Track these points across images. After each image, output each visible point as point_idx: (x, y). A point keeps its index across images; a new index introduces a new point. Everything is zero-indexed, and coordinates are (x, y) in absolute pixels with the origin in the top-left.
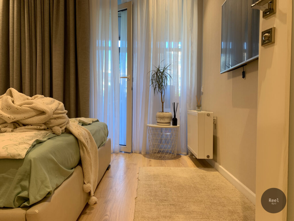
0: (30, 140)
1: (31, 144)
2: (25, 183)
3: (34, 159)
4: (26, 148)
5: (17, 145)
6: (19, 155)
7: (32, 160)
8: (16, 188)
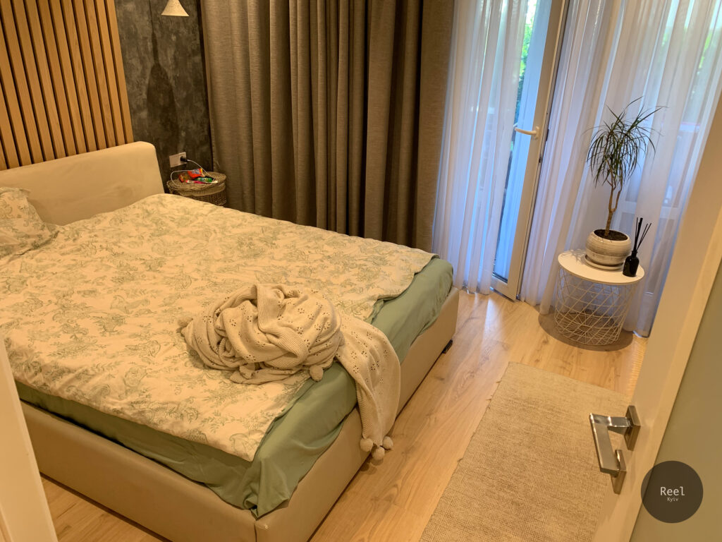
0: (265, 423)
1: (265, 432)
2: (254, 486)
3: (265, 460)
4: (257, 443)
5: (246, 437)
6: (247, 456)
7: (263, 463)
8: (245, 490)
